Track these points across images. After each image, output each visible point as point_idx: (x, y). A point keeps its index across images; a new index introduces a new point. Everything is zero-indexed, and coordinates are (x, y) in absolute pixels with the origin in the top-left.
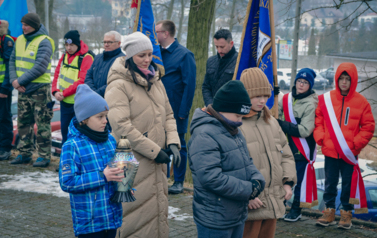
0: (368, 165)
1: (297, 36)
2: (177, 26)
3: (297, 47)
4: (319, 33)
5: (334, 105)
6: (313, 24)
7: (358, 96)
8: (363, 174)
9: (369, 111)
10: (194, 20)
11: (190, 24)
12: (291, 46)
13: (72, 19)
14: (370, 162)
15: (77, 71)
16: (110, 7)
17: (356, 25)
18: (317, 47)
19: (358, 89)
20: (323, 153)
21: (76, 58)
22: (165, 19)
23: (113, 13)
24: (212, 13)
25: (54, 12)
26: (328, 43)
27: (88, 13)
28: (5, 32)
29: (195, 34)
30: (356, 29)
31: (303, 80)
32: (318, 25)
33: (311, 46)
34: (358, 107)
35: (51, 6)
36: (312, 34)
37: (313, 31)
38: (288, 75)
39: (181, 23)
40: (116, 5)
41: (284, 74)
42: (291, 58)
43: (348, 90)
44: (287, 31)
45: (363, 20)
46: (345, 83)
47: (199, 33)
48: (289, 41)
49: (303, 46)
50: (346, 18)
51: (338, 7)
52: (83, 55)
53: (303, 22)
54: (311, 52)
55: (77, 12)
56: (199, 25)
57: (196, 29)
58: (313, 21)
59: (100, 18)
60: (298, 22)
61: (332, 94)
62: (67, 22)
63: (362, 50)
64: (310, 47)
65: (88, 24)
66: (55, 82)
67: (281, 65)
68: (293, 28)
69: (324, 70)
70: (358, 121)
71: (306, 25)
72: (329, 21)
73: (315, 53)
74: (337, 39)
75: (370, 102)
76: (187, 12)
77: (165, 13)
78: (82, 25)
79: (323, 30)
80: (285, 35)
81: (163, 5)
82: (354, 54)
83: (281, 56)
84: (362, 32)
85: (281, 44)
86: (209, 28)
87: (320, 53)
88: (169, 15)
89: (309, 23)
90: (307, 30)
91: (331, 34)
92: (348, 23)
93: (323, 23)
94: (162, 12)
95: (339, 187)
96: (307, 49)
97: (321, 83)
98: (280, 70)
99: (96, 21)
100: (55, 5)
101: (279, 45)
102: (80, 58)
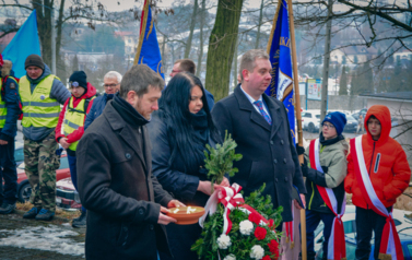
0: (406, 216)
1: (327, 75)
2: (196, 63)
3: (326, 86)
4: (351, 71)
5: (364, 149)
6: (344, 62)
7: (392, 141)
8: (398, 228)
9: (404, 159)
10: (213, 59)
11: (208, 62)
12: (320, 85)
13: (81, 57)
14: (409, 213)
15: (83, 115)
16: (123, 43)
17: (391, 62)
18: (349, 86)
19: (393, 133)
20: (354, 203)
21: (83, 101)
23: (126, 50)
24: (233, 51)
25: (62, 50)
26: (360, 83)
27: (98, 50)
28: (8, 73)
29: (215, 73)
30: (391, 67)
32: (350, 65)
33: (343, 84)
34: (390, 153)
35: (58, 43)
36: (344, 72)
37: (344, 69)
38: (317, 116)
39: (200, 61)
40: (129, 41)
41: (313, 116)
42: (320, 98)
43: (379, 135)
44: (316, 69)
45: (398, 57)
46: (375, 127)
47: (218, 72)
48: (318, 80)
49: (333, 85)
50: (380, 55)
51: (368, 45)
52: (90, 98)
53: (333, 59)
54: (343, 92)
55: (88, 50)
56: (219, 63)
57: (215, 68)
58: (344, 58)
59: (112, 56)
60: (328, 59)
61: (363, 138)
62: (75, 60)
63: (398, 90)
64: (341, 86)
65: (99, 62)
66: (59, 126)
67: (309, 106)
68: (322, 65)
69: (357, 111)
70: (389, 169)
71: (336, 62)
72: (362, 59)
73: (346, 93)
74: (370, 78)
75: (404, 148)
76: (206, 49)
77: (183, 49)
78: (92, 63)
79: (355, 68)
80: (313, 73)
81: (180, 41)
82: (390, 94)
83: (309, 97)
84: (398, 70)
85: (309, 84)
86: (230, 67)
87: (352, 93)
88: (187, 52)
89: (340, 60)
90: (337, 68)
91: (364, 71)
92: (382, 60)
93: (356, 61)
94: (179, 48)
95: (372, 242)
96: (338, 88)
97: (354, 125)
98: (308, 111)
99: (108, 58)
100: (62, 41)
101: (306, 84)
102: (86, 102)
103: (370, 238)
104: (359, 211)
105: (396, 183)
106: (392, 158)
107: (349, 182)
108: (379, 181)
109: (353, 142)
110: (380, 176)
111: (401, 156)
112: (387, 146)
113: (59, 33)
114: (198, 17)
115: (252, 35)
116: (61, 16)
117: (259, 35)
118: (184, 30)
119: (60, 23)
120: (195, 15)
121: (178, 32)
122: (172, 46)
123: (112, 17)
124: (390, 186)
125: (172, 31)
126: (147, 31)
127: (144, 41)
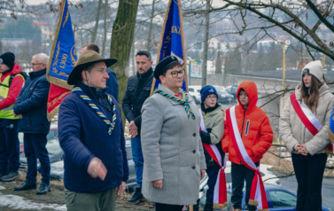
0: (268, 169)
1: (206, 58)
2: (101, 48)
3: (206, 67)
4: (225, 55)
5: (237, 117)
6: (219, 47)
7: (259, 109)
8: (263, 178)
9: (268, 124)
10: (116, 44)
11: (112, 47)
12: (200, 66)
13: (4, 42)
14: (270, 167)
15: (8, 89)
16: (40, 32)
17: (256, 49)
18: (223, 67)
19: (259, 104)
20: (230, 159)
21: (8, 77)
22: (90, 43)
23: (43, 37)
24: (132, 37)
26: (231, 64)
27: (19, 37)
29: (117, 55)
30: (255, 52)
32: (224, 48)
33: (218, 65)
34: (257, 120)
36: (219, 56)
37: (219, 53)
39: (104, 46)
40: (45, 30)
41: (195, 90)
42: (201, 76)
44: (197, 53)
45: (261, 44)
46: (244, 99)
47: (120, 55)
48: (199, 62)
49: (211, 66)
50: (247, 43)
51: (241, 33)
52: (14, 75)
53: (210, 45)
54: (218, 71)
55: (10, 36)
56: (120, 48)
57: (118, 52)
58: (219, 45)
59: (30, 41)
60: (207, 45)
61: (236, 108)
63: (261, 70)
64: (217, 67)
65: (20, 47)
67: (192, 82)
68: (202, 50)
69: (230, 87)
70: (256, 132)
71: (213, 48)
72: (233, 45)
73: (221, 72)
74: (240, 60)
75: (268, 115)
76: (109, 36)
77: (90, 37)
78: (14, 48)
79: (228, 53)
80: (195, 56)
81: (88, 30)
82: (255, 73)
83: (192, 75)
84: (261, 55)
85: (192, 65)
86: (129, 51)
87: (225, 72)
88: (93, 39)
89: (216, 46)
90: (214, 52)
91: (235, 56)
92: (249, 47)
93: (228, 47)
94: (87, 36)
95: (244, 189)
96: (214, 68)
97: (227, 98)
98: (192, 87)
99: (27, 44)
101: (190, 65)
102: (11, 79)
103: (242, 186)
104: (234, 166)
105: (262, 143)
107: (226, 143)
108: (249, 142)
109: (228, 112)
111: (265, 121)
112: (254, 114)
114: (102, 11)
115: (146, 26)
117: (151, 26)
118: (91, 21)
120: (99, 8)
121: (86, 23)
122: (81, 34)
123: (31, 9)
124: (257, 146)
125: (80, 21)
126: (63, 20)
127: (61, 29)
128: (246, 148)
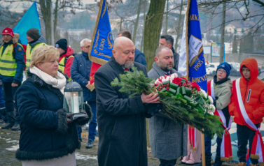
1: (223, 40)
4: (240, 38)
5: (241, 87)
7: (259, 81)
10: (148, 31)
11: (145, 33)
12: (219, 47)
13: (70, 32)
15: (64, 68)
18: (239, 47)
20: (235, 121)
21: (64, 59)
25: (58, 28)
26: (246, 44)
27: (81, 28)
28: (17, 41)
29: (149, 40)
31: (222, 70)
32: (239, 33)
33: (234, 46)
34: (257, 89)
35: (55, 24)
36: (235, 39)
37: (235, 36)
42: (219, 55)
43: (250, 78)
44: (217, 37)
47: (152, 39)
48: (218, 44)
49: (228, 47)
50: (259, 27)
51: (244, 19)
52: (68, 57)
54: (235, 51)
55: (74, 28)
56: (152, 34)
57: (150, 37)
58: (235, 31)
59: (89, 31)
61: (240, 80)
64: (233, 48)
65: (81, 35)
67: (213, 60)
68: (220, 35)
70: (256, 100)
71: (230, 33)
73: (237, 52)
74: (252, 42)
77: (133, 26)
78: (76, 36)
79: (242, 36)
80: (215, 39)
81: (131, 21)
83: (213, 54)
85: (213, 46)
87: (240, 51)
89: (233, 31)
90: (231, 36)
91: (249, 38)
93: (243, 31)
94: (131, 25)
96: (232, 49)
98: (213, 64)
99: (86, 33)
100: (58, 23)
101: (211, 47)
102: (66, 59)
104: (238, 126)
106: (258, 93)
107: (232, 108)
108: (250, 108)
109: (234, 82)
110: (251, 104)
112: (255, 85)
113: (56, 17)
114: (142, 6)
115: (177, 17)
116: (57, 6)
117: (181, 16)
118: (134, 14)
119: (56, 11)
120: (140, 4)
121: (130, 16)
122: (126, 24)
123: (89, 7)
124: (257, 110)
125: (126, 15)
126: (102, 13)
127: (100, 19)
128: (248, 112)
